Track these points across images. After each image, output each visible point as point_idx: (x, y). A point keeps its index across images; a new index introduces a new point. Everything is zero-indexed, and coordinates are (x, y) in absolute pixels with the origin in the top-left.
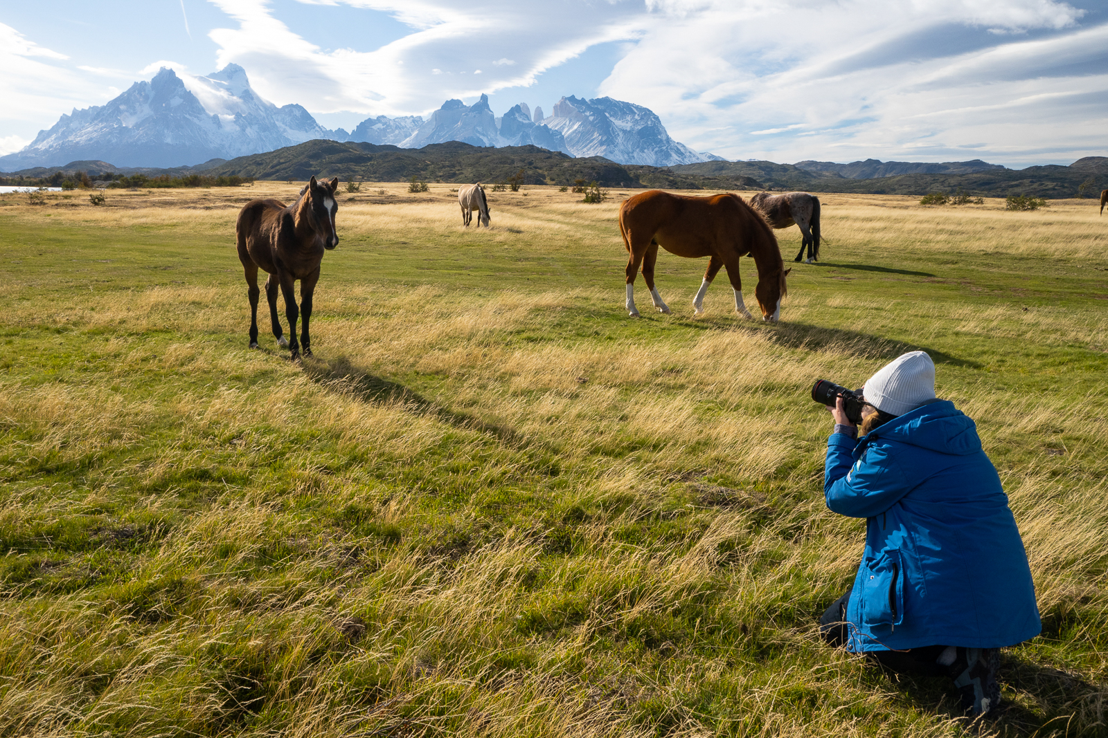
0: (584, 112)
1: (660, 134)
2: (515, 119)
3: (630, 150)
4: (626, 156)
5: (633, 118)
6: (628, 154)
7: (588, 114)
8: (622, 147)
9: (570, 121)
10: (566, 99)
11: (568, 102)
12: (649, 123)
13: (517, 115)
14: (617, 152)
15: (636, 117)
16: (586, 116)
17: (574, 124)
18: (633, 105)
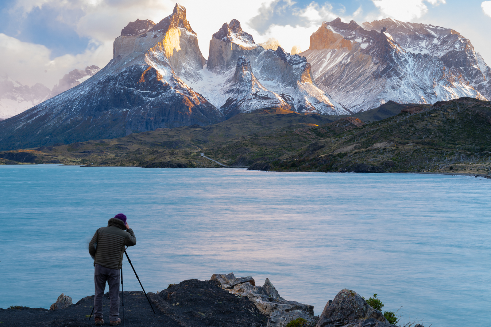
0: (353, 38)
1: (475, 62)
2: (229, 41)
3: (428, 84)
4: (421, 93)
5: (430, 43)
6: (424, 89)
7: (359, 40)
8: (413, 80)
9: (333, 52)
10: (327, 24)
11: (330, 28)
12: (457, 46)
13: (232, 35)
14: (404, 87)
15: (435, 41)
16: (357, 43)
17: (337, 56)
18: (429, 26)
